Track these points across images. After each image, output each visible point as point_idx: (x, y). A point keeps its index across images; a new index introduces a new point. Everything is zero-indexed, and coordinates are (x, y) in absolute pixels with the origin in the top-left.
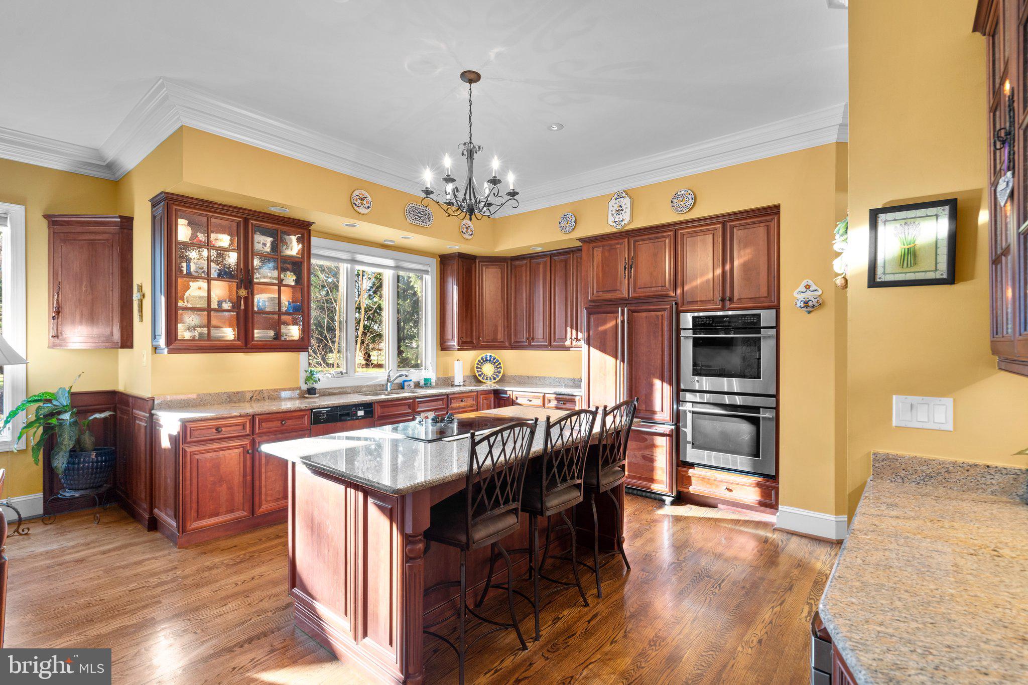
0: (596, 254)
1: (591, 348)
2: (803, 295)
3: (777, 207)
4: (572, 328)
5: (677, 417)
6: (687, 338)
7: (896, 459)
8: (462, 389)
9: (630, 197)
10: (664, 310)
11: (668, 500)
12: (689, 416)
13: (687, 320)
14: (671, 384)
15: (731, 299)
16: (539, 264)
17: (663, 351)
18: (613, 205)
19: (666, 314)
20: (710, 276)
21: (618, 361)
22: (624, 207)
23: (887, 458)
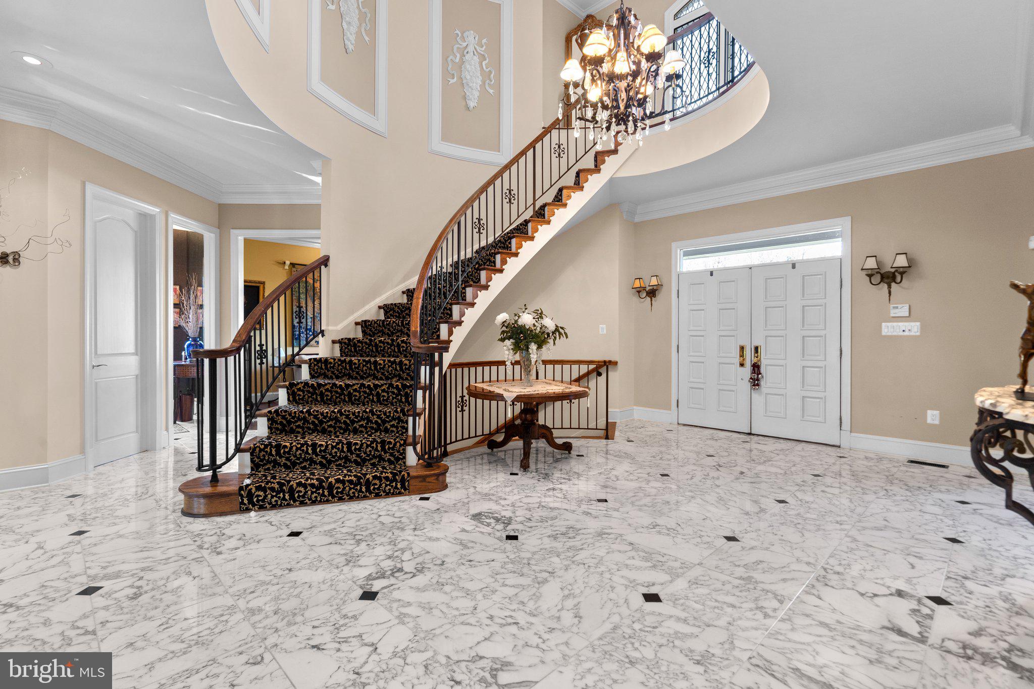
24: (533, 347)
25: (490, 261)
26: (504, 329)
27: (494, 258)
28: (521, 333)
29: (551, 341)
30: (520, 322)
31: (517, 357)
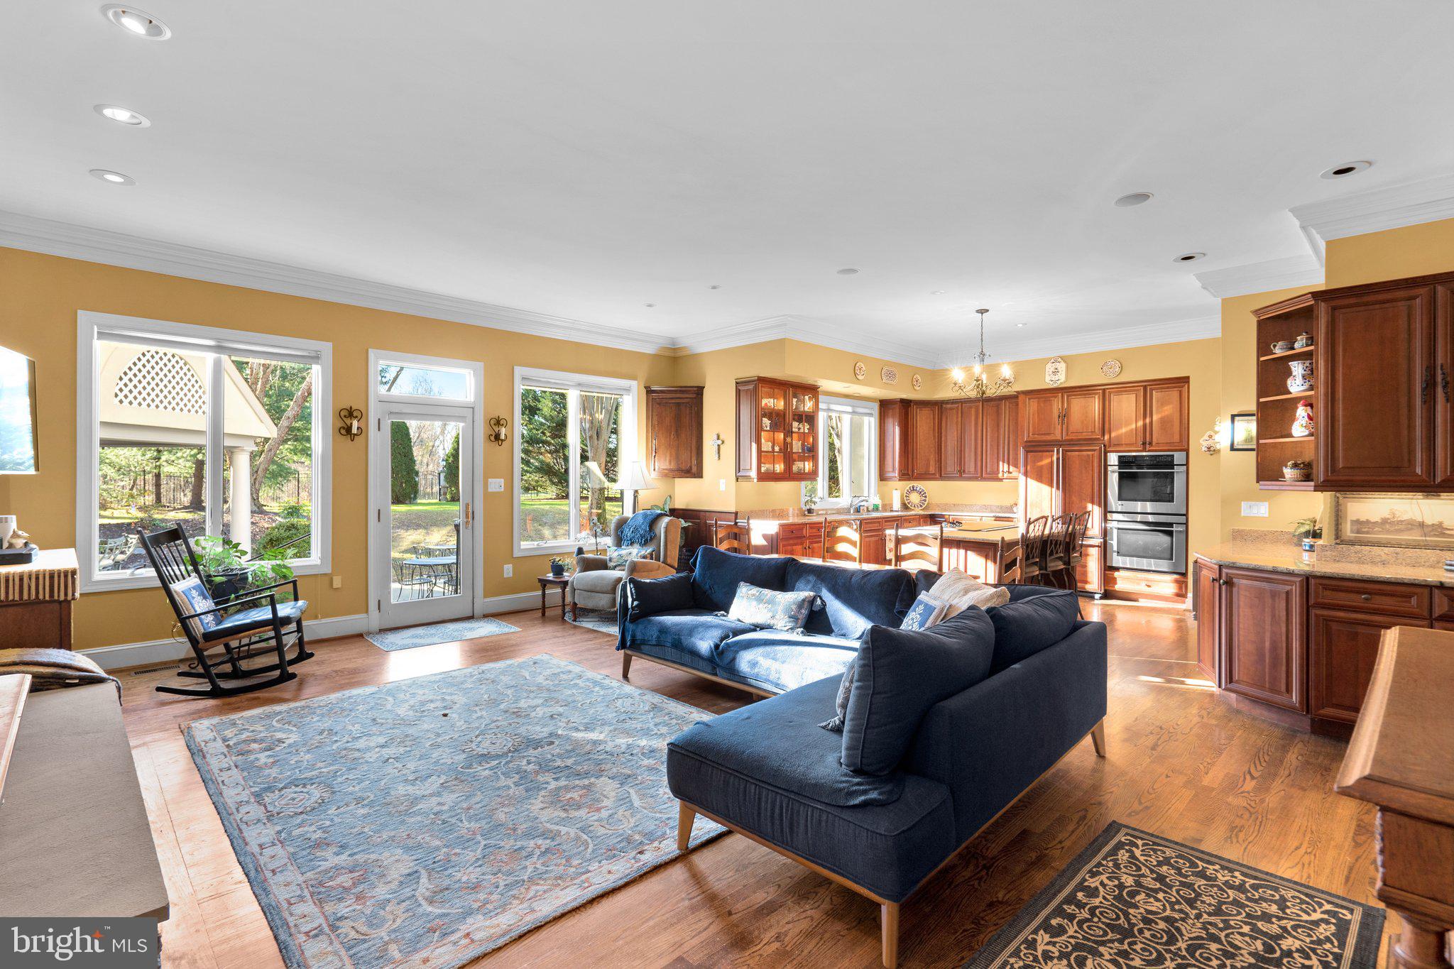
0: (1032, 403)
1: (1028, 479)
2: (1208, 443)
3: (1188, 378)
4: (1004, 462)
5: (1105, 533)
6: (1113, 472)
7: (1243, 531)
8: (900, 513)
9: (1065, 362)
10: (1094, 450)
11: (1097, 596)
12: (1115, 532)
13: (1113, 459)
14: (1100, 505)
15: (1150, 444)
16: (971, 407)
17: (1093, 482)
18: (1050, 368)
19: (1096, 453)
20: (1134, 426)
21: (1054, 489)
22: (1060, 370)
23: (1238, 531)
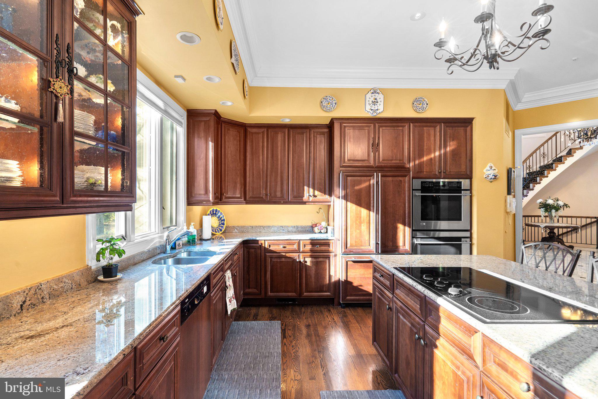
0: (347, 131)
1: (349, 203)
3: (471, 119)
6: (417, 196)
9: (383, 94)
10: (405, 176)
13: (417, 184)
14: (410, 227)
15: (445, 173)
18: (370, 97)
19: (407, 179)
20: (432, 156)
22: (379, 100)
24: (553, 211)
25: (535, 180)
26: (541, 204)
27: (536, 178)
28: (548, 206)
29: (562, 209)
30: (547, 203)
31: (547, 214)
